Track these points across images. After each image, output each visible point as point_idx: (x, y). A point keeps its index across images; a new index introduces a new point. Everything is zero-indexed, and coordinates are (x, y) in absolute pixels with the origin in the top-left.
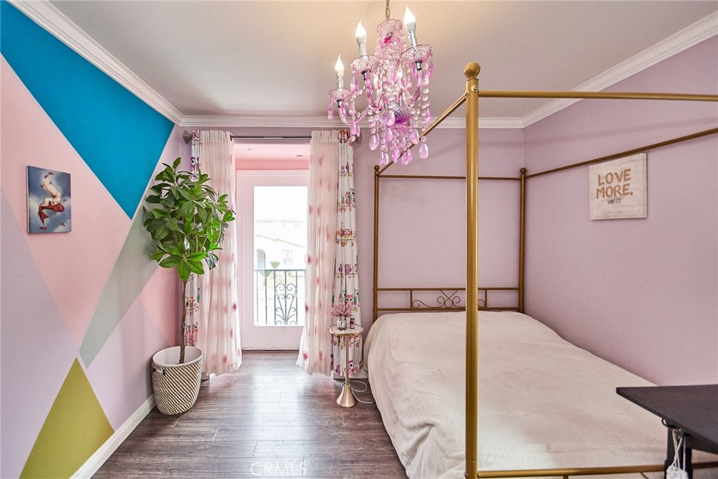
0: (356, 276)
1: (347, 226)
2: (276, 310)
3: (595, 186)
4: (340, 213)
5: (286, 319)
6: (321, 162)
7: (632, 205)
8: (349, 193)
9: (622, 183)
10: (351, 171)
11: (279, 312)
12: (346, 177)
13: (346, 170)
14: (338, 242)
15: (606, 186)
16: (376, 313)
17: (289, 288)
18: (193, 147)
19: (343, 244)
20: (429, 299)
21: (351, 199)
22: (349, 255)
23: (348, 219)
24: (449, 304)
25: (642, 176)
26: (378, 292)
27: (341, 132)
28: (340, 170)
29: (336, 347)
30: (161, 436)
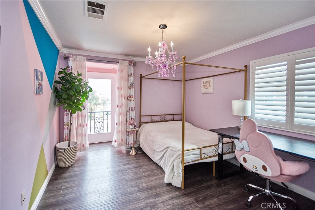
0: (134, 111)
1: (132, 95)
2: (95, 128)
3: (203, 84)
4: (129, 90)
5: (99, 131)
6: (122, 71)
7: (211, 90)
8: (132, 83)
9: (209, 84)
10: (133, 75)
11: (96, 129)
12: (131, 78)
13: (131, 75)
14: (128, 100)
15: (205, 84)
16: (140, 124)
17: (101, 119)
18: (69, 62)
19: (130, 101)
20: (157, 118)
21: (133, 85)
22: (132, 104)
23: (132, 92)
24: (163, 120)
25: (213, 83)
26: (141, 117)
27: (129, 62)
28: (129, 75)
29: (127, 137)
30: (67, 173)
